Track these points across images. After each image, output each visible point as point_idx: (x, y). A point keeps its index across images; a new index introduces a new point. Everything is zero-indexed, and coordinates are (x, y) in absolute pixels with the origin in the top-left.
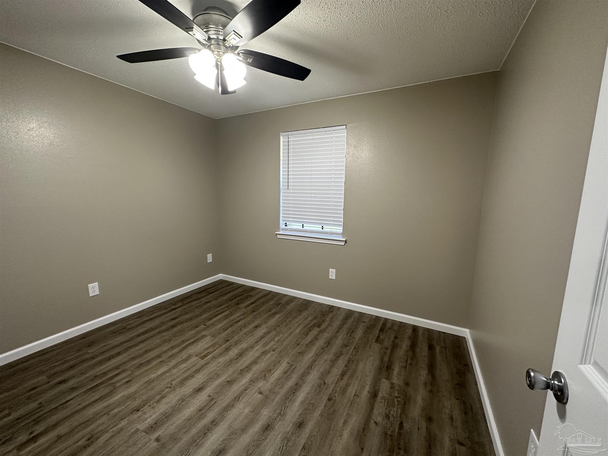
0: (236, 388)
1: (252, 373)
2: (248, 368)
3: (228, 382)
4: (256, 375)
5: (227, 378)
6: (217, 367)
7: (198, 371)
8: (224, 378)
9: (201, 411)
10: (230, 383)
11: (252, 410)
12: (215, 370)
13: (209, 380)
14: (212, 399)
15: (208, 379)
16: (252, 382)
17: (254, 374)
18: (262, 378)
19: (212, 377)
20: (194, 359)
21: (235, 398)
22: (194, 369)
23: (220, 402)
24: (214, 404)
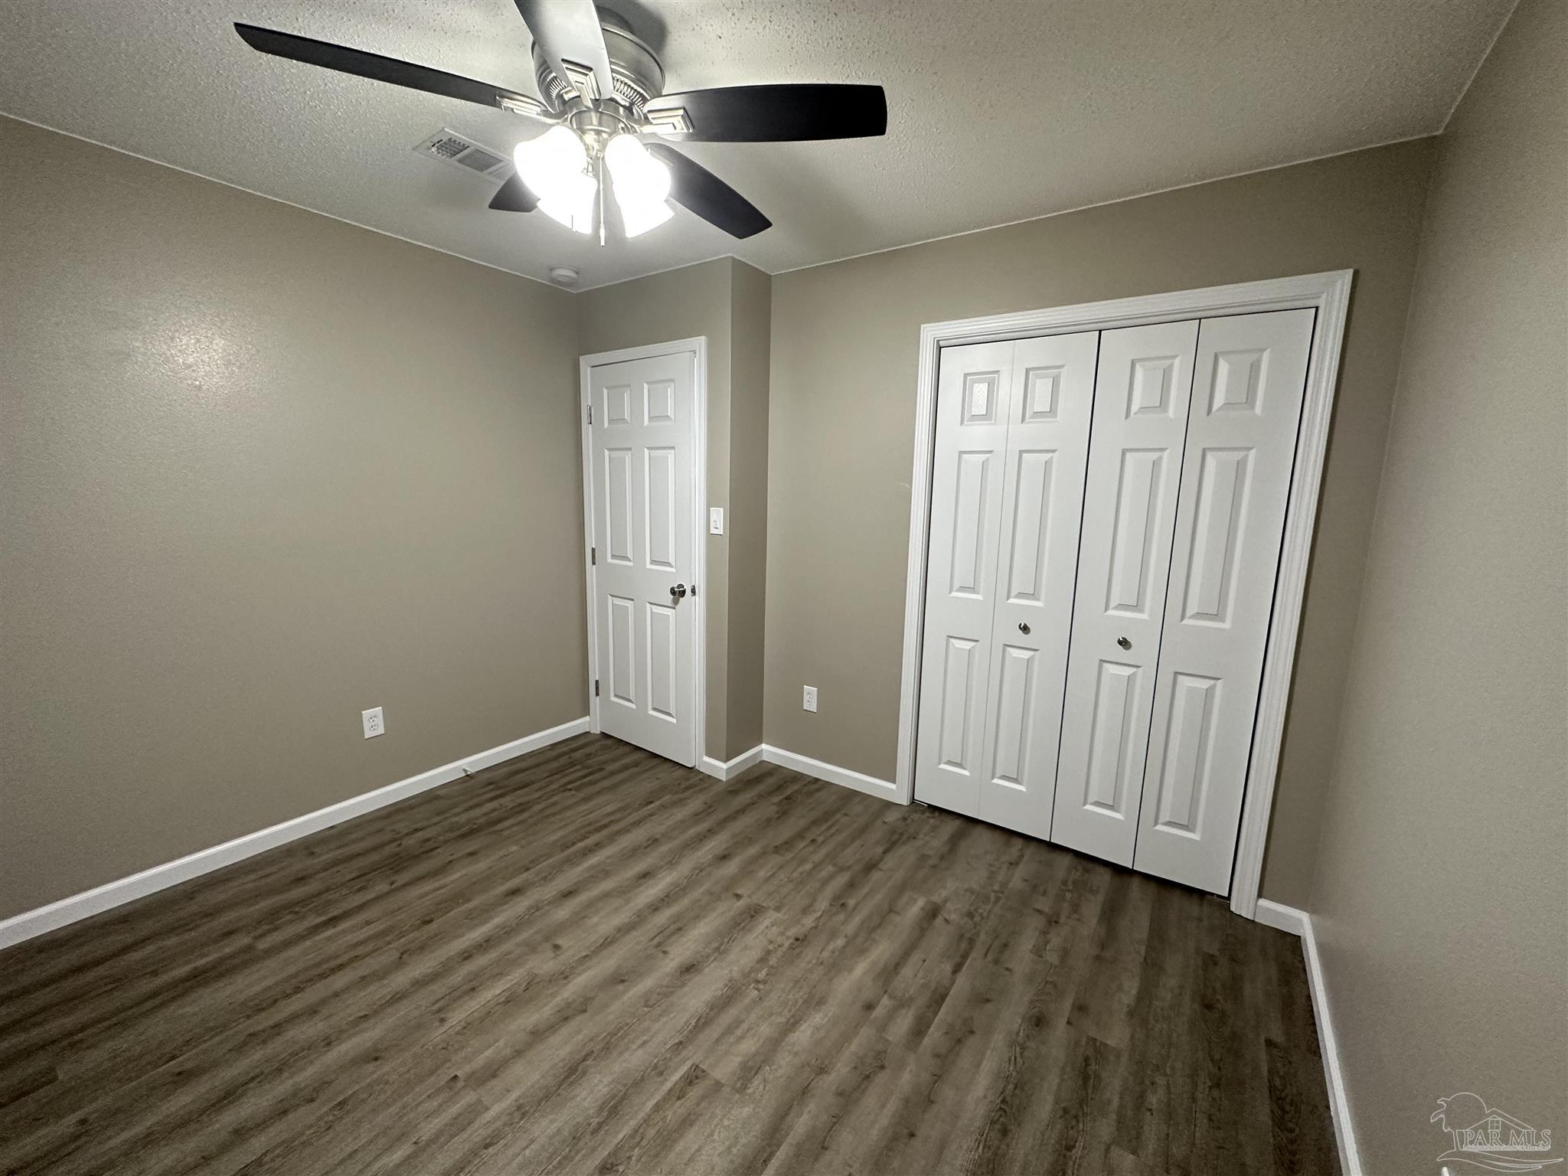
0: (607, 964)
1: (558, 999)
2: (564, 1017)
3: (623, 981)
4: (549, 992)
5: (625, 992)
6: (648, 1029)
7: (702, 1023)
8: (631, 993)
9: (678, 928)
10: (619, 979)
11: (586, 919)
12: (657, 1020)
13: (670, 989)
14: (659, 945)
15: (672, 993)
16: (565, 976)
17: (553, 995)
18: (539, 980)
19: (662, 998)
20: (724, 1070)
21: (612, 943)
22: (714, 1031)
23: (642, 939)
24: (655, 936)
